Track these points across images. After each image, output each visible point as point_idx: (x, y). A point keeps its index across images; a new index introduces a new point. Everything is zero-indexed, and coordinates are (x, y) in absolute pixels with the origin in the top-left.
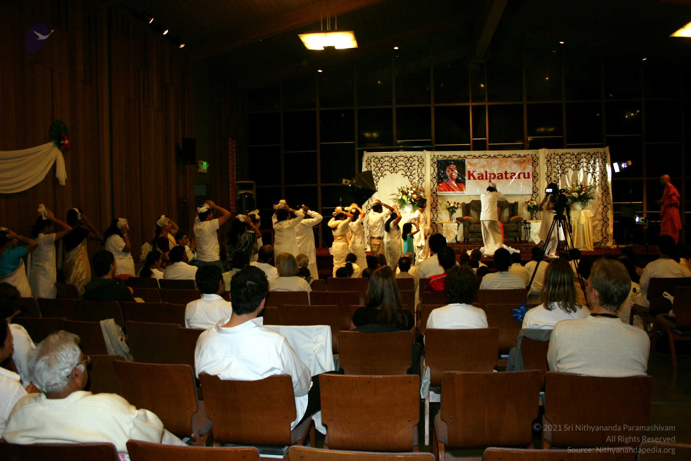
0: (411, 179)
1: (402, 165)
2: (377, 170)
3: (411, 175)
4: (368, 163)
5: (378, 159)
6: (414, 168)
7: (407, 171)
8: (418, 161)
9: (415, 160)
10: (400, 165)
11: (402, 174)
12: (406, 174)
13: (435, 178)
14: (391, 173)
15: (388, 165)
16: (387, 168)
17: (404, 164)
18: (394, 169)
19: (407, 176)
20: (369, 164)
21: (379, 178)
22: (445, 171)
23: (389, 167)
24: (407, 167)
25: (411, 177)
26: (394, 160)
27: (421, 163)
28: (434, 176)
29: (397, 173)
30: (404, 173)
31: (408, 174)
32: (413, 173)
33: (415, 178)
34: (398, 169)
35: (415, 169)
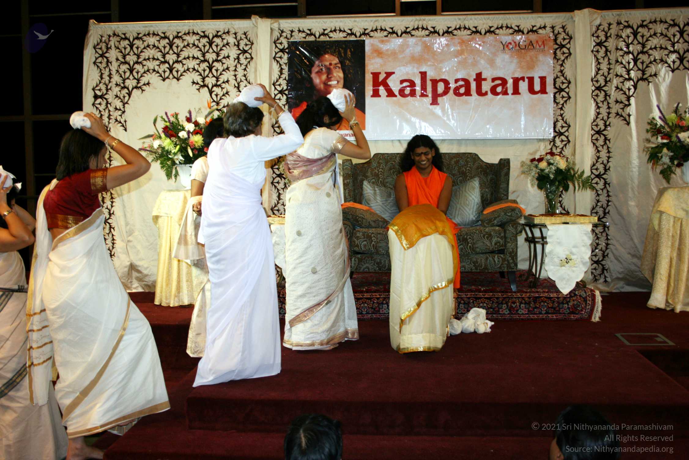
0: (217, 95)
1: (194, 58)
2: (125, 72)
3: (216, 85)
4: (100, 52)
5: (127, 42)
6: (225, 66)
7: (207, 72)
8: (238, 46)
9: (228, 44)
10: (188, 58)
11: (194, 83)
12: (203, 82)
13: (281, 92)
14: (164, 80)
15: (154, 59)
16: (151, 65)
17: (198, 54)
18: (171, 69)
19: (206, 88)
20: (102, 56)
21: (130, 94)
22: (310, 72)
23: (158, 62)
24: (206, 64)
25: (216, 90)
26: (171, 44)
27: (245, 52)
28: (279, 88)
29: (178, 79)
30: (198, 79)
31: (210, 81)
32: (223, 78)
33: (227, 93)
34: (182, 70)
35: (228, 68)
